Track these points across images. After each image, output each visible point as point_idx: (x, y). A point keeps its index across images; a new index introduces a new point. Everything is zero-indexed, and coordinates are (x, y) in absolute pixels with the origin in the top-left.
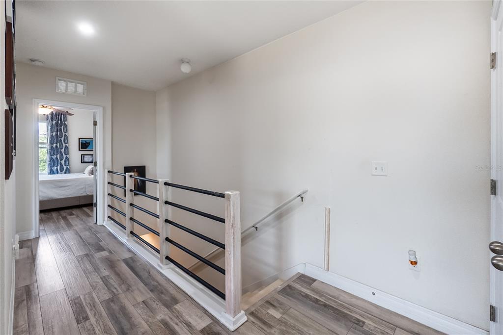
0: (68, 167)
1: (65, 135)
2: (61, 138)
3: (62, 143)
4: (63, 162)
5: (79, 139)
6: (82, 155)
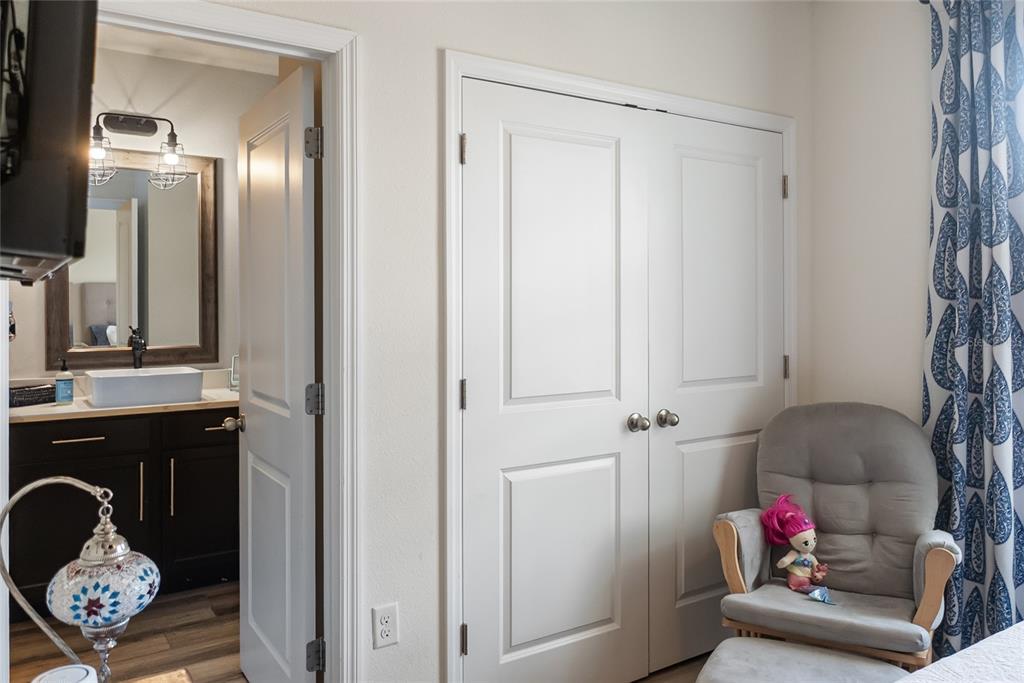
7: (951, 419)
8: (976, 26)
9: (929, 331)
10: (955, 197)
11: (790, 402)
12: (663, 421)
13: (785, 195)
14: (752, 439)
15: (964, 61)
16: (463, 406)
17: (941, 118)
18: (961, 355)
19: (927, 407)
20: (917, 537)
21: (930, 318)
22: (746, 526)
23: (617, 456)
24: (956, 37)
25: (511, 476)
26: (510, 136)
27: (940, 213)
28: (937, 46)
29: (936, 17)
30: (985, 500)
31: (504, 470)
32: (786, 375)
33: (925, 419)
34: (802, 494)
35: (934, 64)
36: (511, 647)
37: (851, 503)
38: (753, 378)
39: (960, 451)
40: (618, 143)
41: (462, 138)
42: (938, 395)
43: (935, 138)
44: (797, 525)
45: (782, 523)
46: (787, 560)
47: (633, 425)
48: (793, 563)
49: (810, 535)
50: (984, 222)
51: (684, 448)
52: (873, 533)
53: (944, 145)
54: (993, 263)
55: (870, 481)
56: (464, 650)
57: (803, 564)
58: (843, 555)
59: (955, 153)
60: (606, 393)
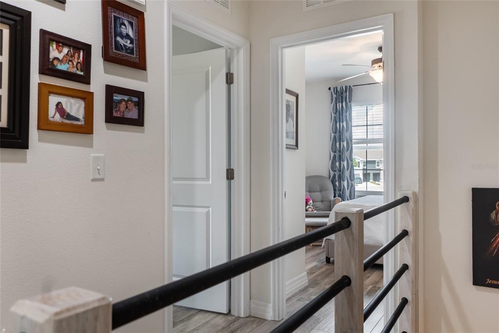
7: (335, 178)
8: (340, 98)
9: (330, 160)
10: (336, 131)
15: (338, 104)
17: (333, 115)
18: (337, 164)
19: (330, 176)
20: (331, 201)
21: (330, 157)
24: (336, 99)
27: (333, 135)
28: (332, 100)
29: (332, 94)
30: (341, 194)
33: (330, 178)
35: (332, 103)
37: (318, 196)
39: (337, 183)
42: (332, 173)
43: (332, 119)
44: (309, 200)
46: (308, 207)
49: (311, 202)
50: (342, 137)
52: (322, 201)
53: (334, 121)
54: (343, 145)
55: (321, 191)
57: (311, 208)
58: (318, 206)
59: (336, 123)
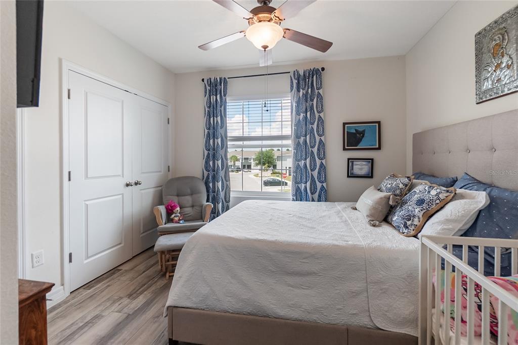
0: (324, 185)
1: (320, 117)
2: (313, 124)
3: (314, 134)
4: (315, 173)
5: (344, 124)
6: (349, 159)
7: (209, 179)
8: (214, 90)
9: (204, 158)
10: (210, 127)
11: (170, 178)
12: (136, 184)
13: (168, 123)
14: (160, 188)
15: (212, 97)
16: (70, 180)
17: (207, 109)
18: (211, 163)
19: (203, 176)
20: (203, 205)
21: (204, 156)
22: (162, 209)
23: (123, 194)
24: (210, 91)
25: (87, 203)
26: (87, 93)
27: (206, 131)
28: (206, 92)
29: (205, 86)
30: (216, 195)
31: (85, 201)
32: (169, 171)
33: (203, 179)
34: (175, 200)
35: (205, 96)
36: (88, 257)
37: (187, 200)
38: (160, 172)
39: (211, 185)
40: (123, 102)
41: (69, 91)
42: (206, 173)
43: (205, 114)
44: (175, 207)
45: (171, 207)
47: (127, 185)
48: (174, 217)
50: (216, 134)
51: (143, 191)
52: (193, 206)
53: (207, 115)
54: (218, 143)
55: (192, 195)
56: (70, 261)
58: (186, 213)
59: (210, 118)
60: (120, 176)
